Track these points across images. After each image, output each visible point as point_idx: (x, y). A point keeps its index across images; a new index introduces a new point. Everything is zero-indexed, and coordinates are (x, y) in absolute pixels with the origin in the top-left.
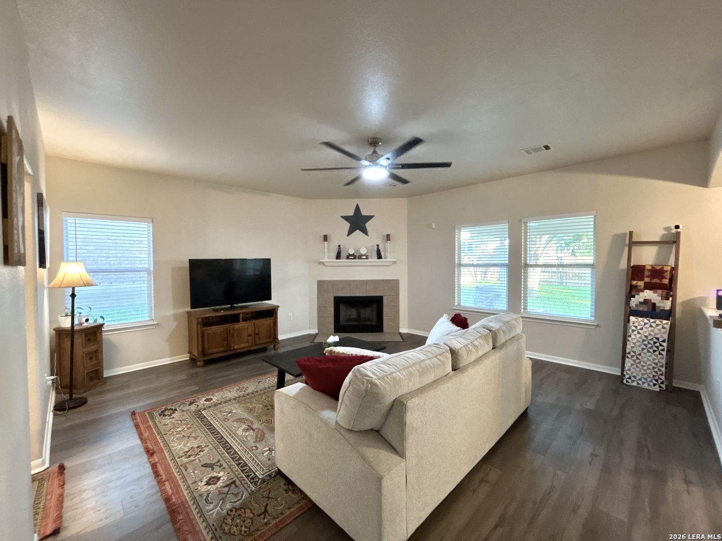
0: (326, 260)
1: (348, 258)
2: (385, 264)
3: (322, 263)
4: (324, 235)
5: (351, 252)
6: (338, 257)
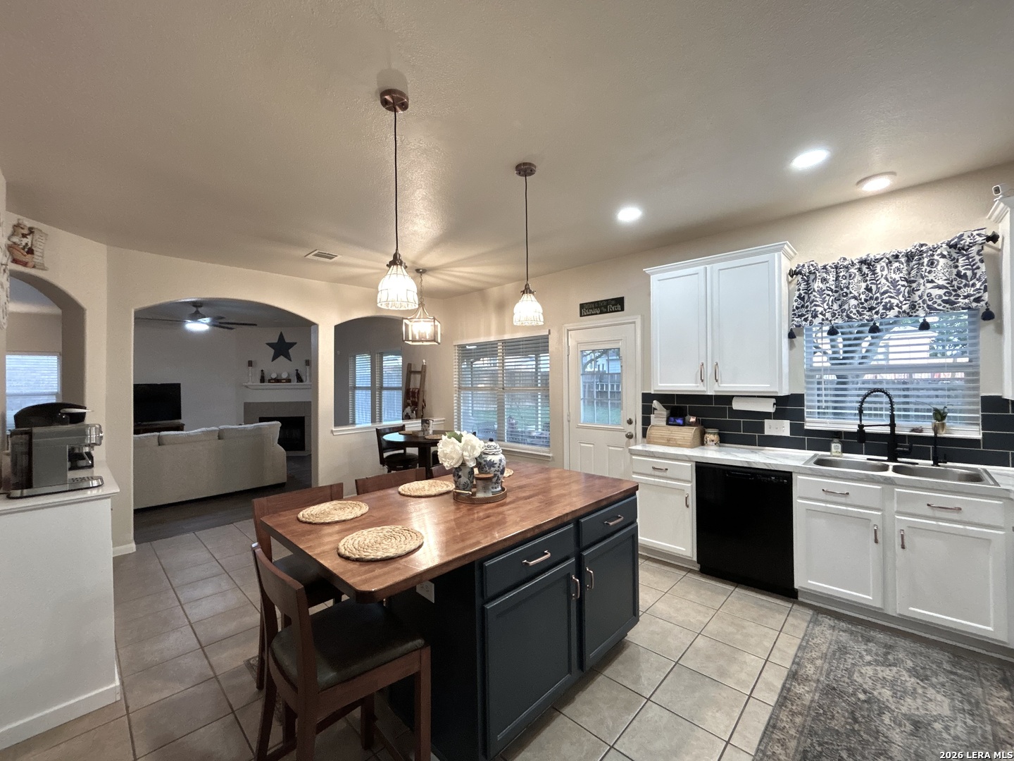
0: (250, 383)
1: (269, 381)
2: (305, 387)
3: (247, 387)
4: (249, 362)
5: (274, 376)
6: (262, 380)
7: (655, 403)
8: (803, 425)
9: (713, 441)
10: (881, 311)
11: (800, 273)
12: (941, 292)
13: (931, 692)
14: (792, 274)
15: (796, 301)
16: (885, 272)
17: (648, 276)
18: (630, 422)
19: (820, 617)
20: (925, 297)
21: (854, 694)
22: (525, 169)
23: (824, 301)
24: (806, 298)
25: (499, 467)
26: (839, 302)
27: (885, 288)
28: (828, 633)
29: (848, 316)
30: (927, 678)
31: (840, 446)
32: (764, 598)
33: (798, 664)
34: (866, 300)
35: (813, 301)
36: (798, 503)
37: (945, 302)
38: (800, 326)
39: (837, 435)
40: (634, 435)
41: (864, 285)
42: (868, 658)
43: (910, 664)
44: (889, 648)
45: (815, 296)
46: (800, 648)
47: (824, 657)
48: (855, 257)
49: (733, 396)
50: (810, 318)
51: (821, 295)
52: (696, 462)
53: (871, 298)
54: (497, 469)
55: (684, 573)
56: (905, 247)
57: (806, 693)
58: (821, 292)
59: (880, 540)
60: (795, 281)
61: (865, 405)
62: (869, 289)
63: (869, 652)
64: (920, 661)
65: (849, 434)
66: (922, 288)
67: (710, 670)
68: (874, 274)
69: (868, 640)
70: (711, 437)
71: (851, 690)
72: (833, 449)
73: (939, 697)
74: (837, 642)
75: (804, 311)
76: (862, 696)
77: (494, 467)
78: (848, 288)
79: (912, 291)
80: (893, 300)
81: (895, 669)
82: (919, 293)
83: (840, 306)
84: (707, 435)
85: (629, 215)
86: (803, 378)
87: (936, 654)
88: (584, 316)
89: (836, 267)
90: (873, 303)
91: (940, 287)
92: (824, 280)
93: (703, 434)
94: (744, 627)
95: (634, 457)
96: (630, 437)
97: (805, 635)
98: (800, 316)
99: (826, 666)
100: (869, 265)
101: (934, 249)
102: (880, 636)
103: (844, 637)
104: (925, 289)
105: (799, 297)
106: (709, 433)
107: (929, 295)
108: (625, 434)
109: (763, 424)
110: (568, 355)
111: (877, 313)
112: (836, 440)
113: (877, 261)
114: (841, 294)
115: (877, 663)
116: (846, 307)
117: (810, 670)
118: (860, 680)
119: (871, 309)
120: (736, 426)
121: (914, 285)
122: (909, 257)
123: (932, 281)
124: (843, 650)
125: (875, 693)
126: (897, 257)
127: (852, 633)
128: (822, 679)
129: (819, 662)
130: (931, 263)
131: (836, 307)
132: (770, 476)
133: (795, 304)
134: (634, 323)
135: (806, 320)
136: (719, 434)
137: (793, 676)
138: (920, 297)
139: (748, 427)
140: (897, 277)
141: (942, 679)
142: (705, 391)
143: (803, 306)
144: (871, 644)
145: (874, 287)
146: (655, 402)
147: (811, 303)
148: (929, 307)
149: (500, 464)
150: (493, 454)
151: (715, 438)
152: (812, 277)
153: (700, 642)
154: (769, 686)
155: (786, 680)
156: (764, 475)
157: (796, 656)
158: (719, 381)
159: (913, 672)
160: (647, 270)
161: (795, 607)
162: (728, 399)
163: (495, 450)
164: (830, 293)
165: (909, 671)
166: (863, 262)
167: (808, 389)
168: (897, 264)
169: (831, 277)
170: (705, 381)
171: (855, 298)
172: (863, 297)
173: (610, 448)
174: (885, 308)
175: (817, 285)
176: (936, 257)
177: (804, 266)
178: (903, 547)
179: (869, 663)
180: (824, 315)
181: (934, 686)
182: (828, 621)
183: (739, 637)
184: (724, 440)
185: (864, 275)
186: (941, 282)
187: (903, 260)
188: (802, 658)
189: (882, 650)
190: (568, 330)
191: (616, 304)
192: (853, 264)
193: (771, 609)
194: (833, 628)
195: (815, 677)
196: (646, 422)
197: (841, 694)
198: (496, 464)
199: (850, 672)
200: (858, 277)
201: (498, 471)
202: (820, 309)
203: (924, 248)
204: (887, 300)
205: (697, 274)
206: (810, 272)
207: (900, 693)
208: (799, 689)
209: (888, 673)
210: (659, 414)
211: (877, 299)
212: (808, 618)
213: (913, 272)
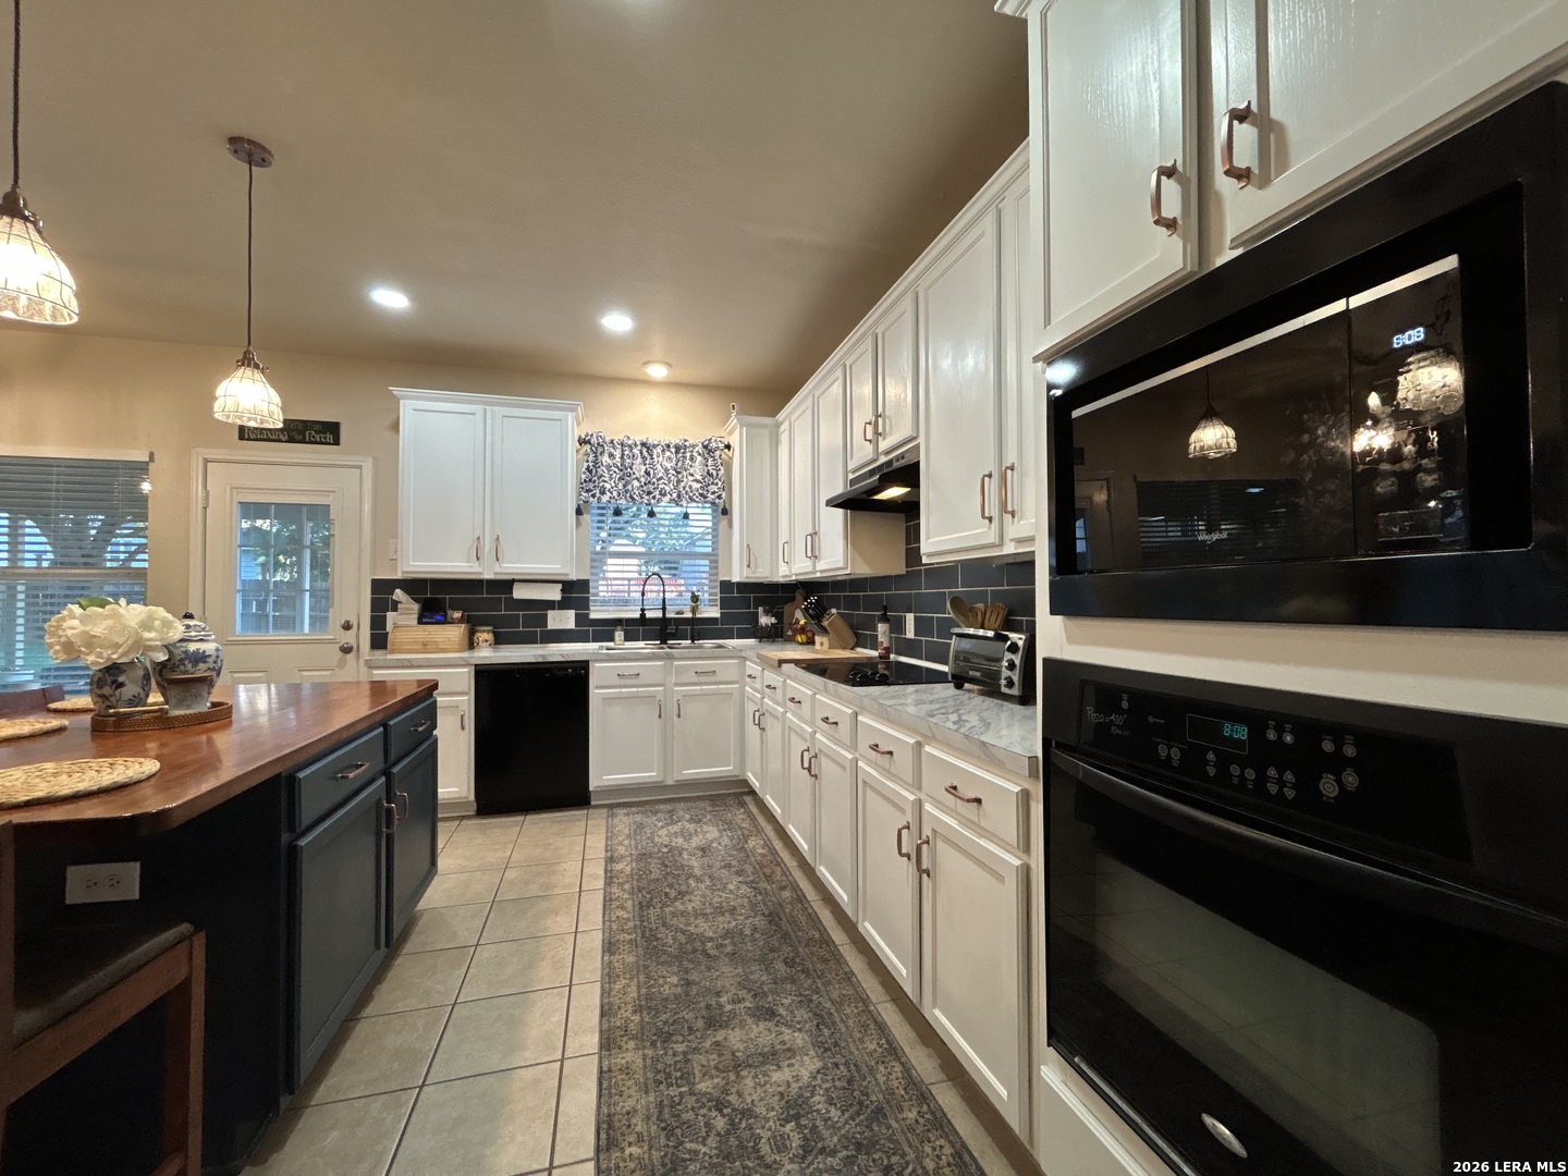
7: (399, 594)
8: (588, 614)
9: (487, 641)
10: (658, 496)
11: (589, 442)
12: (698, 486)
13: (705, 828)
14: (582, 442)
15: (584, 473)
16: (660, 459)
17: (397, 400)
18: (347, 627)
19: (615, 811)
20: (687, 489)
21: (660, 851)
22: (250, 151)
23: (611, 479)
24: (594, 471)
25: (215, 662)
26: (623, 482)
27: (661, 475)
28: (625, 819)
29: (631, 497)
30: (700, 820)
31: (622, 633)
32: (559, 814)
33: (611, 850)
34: (645, 484)
35: (602, 476)
36: (596, 694)
37: (701, 495)
38: (587, 502)
39: (618, 622)
40: (355, 647)
41: (643, 468)
42: (660, 824)
43: (688, 816)
44: (671, 812)
45: (603, 470)
46: (607, 839)
47: (629, 836)
48: (639, 438)
49: (513, 581)
50: (598, 495)
51: (609, 471)
52: (476, 665)
53: (649, 482)
54: (211, 665)
55: (458, 822)
56: (675, 440)
57: (626, 868)
58: (608, 467)
59: (663, 715)
60: (583, 450)
61: (647, 588)
62: (648, 473)
63: (659, 820)
64: (693, 812)
65: (629, 621)
66: (685, 480)
67: (534, 890)
68: (652, 458)
69: (656, 813)
70: (484, 636)
71: (656, 850)
72: (617, 638)
73: (711, 828)
74: (634, 823)
75: (591, 485)
76: (665, 850)
77: (205, 662)
78: (631, 469)
79: (679, 481)
80: (666, 488)
81: (680, 824)
82: (683, 484)
83: (624, 486)
84: (478, 634)
85: (390, 299)
86: (588, 561)
87: (701, 804)
88: (249, 439)
89: (622, 445)
90: (651, 487)
91: (697, 481)
92: (611, 456)
93: (472, 633)
94: (550, 844)
95: (375, 672)
96: (346, 650)
97: (608, 828)
98: (588, 491)
99: (633, 842)
100: (648, 448)
101: (694, 446)
102: (662, 807)
103: (638, 818)
104: (688, 481)
105: (588, 469)
106: (481, 631)
107: (690, 487)
108: (338, 646)
109: (545, 617)
110: (205, 508)
111: (654, 498)
112: (619, 628)
113: (655, 446)
114: (625, 474)
115: (668, 825)
116: (629, 487)
117: (622, 850)
118: (660, 840)
119: (649, 493)
120: (514, 621)
121: (680, 476)
122: (678, 448)
123: (692, 475)
124: (640, 826)
125: (673, 844)
126: (668, 446)
127: (643, 813)
128: (633, 852)
129: (626, 842)
130: (692, 459)
131: (620, 486)
132: (566, 669)
133: (583, 476)
134: (360, 467)
135: (594, 496)
136: (494, 633)
137: (610, 860)
138: (684, 488)
139: (529, 621)
140: (668, 465)
141: (709, 817)
142: (480, 573)
143: (590, 480)
144: (659, 815)
145: (652, 472)
146: (398, 591)
147: (599, 478)
148: (690, 497)
149: (217, 657)
150: (202, 640)
151: (490, 637)
152: (600, 450)
153: (510, 874)
154: (594, 877)
155: (606, 866)
156: (559, 669)
157: (607, 845)
158: (500, 560)
159: (691, 820)
160: (396, 391)
161: (590, 811)
162: (506, 585)
163: (203, 633)
164: (616, 470)
165: (688, 821)
166: (643, 444)
167: (592, 574)
168: (668, 454)
169: (618, 454)
170: (481, 560)
171: (637, 479)
172: (643, 480)
173: (305, 673)
174: (660, 494)
175: (605, 459)
176: (695, 454)
177: (592, 435)
178: (679, 716)
179: (662, 827)
180: (611, 493)
181: (705, 823)
182: (621, 811)
183: (547, 854)
184: (499, 640)
185: (644, 458)
186: (699, 478)
187: (673, 450)
188: (611, 846)
189: (668, 815)
190: (206, 461)
191: (328, 433)
192: (636, 445)
193: (569, 821)
194: (628, 814)
195: (627, 854)
196: (378, 623)
197: (651, 855)
198: (209, 656)
199: (651, 838)
200: (639, 460)
201: (212, 670)
202: (608, 486)
203: (687, 443)
204: (662, 486)
205: (474, 414)
206: (598, 444)
207: (688, 837)
208: (619, 867)
209: (675, 828)
210: (406, 609)
211: (654, 484)
212: (605, 815)
213: (680, 464)
